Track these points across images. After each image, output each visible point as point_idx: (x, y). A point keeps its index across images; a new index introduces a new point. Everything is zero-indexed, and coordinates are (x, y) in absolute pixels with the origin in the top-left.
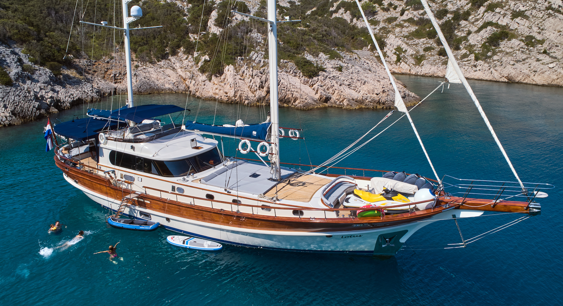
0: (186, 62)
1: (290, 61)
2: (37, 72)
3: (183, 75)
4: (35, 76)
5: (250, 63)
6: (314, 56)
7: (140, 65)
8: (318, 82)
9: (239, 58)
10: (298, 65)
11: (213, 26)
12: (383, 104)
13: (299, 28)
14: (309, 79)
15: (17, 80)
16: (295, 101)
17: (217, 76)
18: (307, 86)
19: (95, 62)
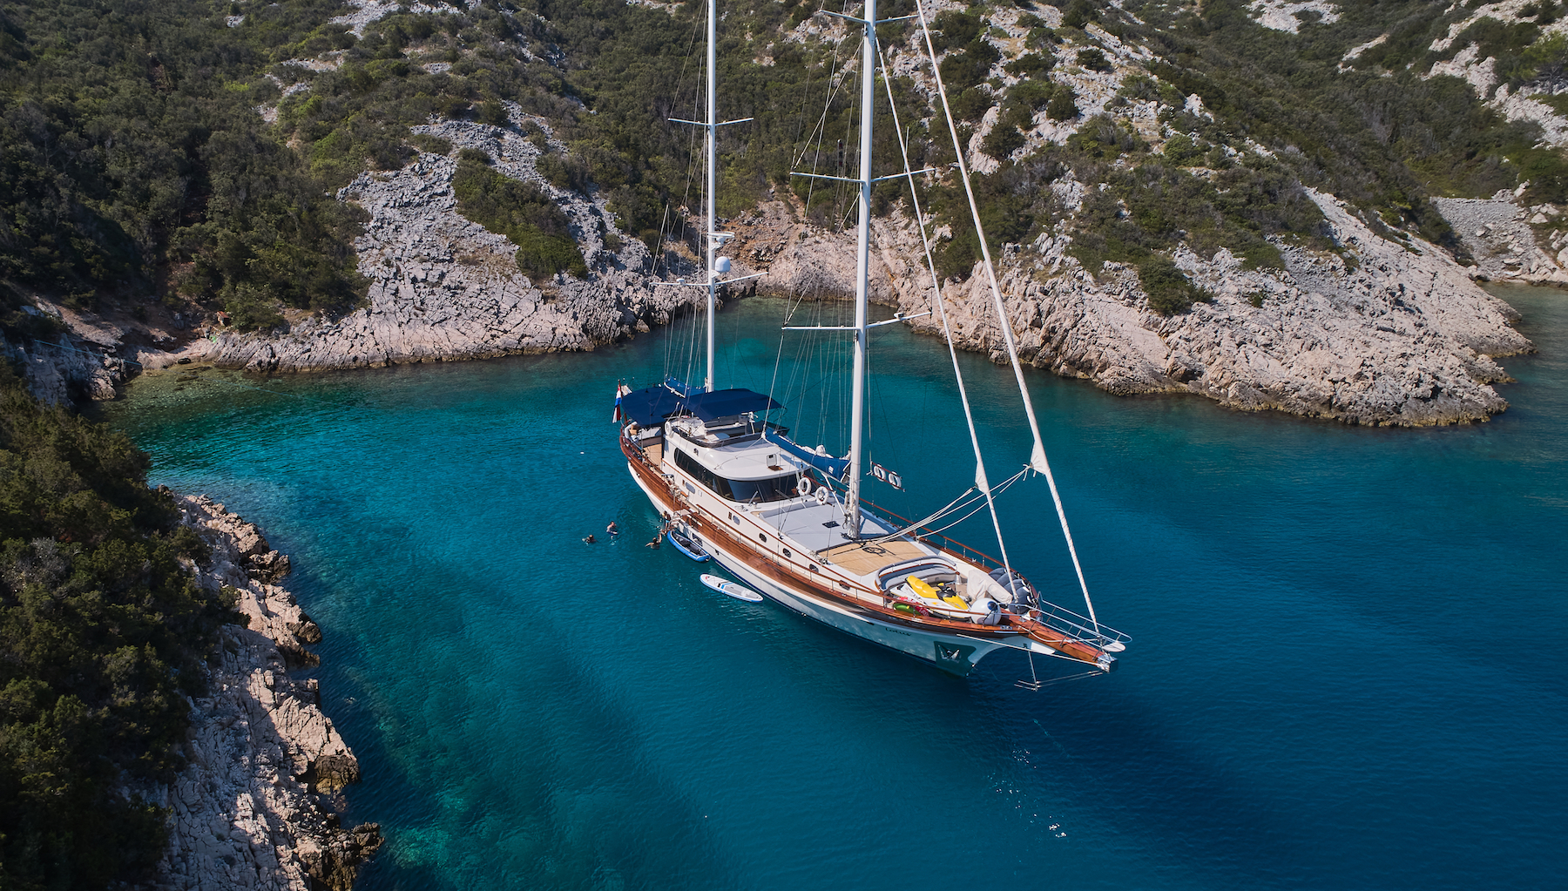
0: (903, 234)
1: (1128, 266)
2: (626, 249)
3: (892, 265)
4: (621, 258)
5: (1032, 260)
6: (1201, 256)
7: (810, 234)
8: (1182, 329)
9: (1008, 245)
10: (1144, 279)
11: (977, 153)
12: (1342, 408)
13: (1194, 171)
14: (1160, 319)
15: (594, 267)
16: (1102, 370)
17: (955, 282)
18: (1154, 334)
19: (727, 222)
